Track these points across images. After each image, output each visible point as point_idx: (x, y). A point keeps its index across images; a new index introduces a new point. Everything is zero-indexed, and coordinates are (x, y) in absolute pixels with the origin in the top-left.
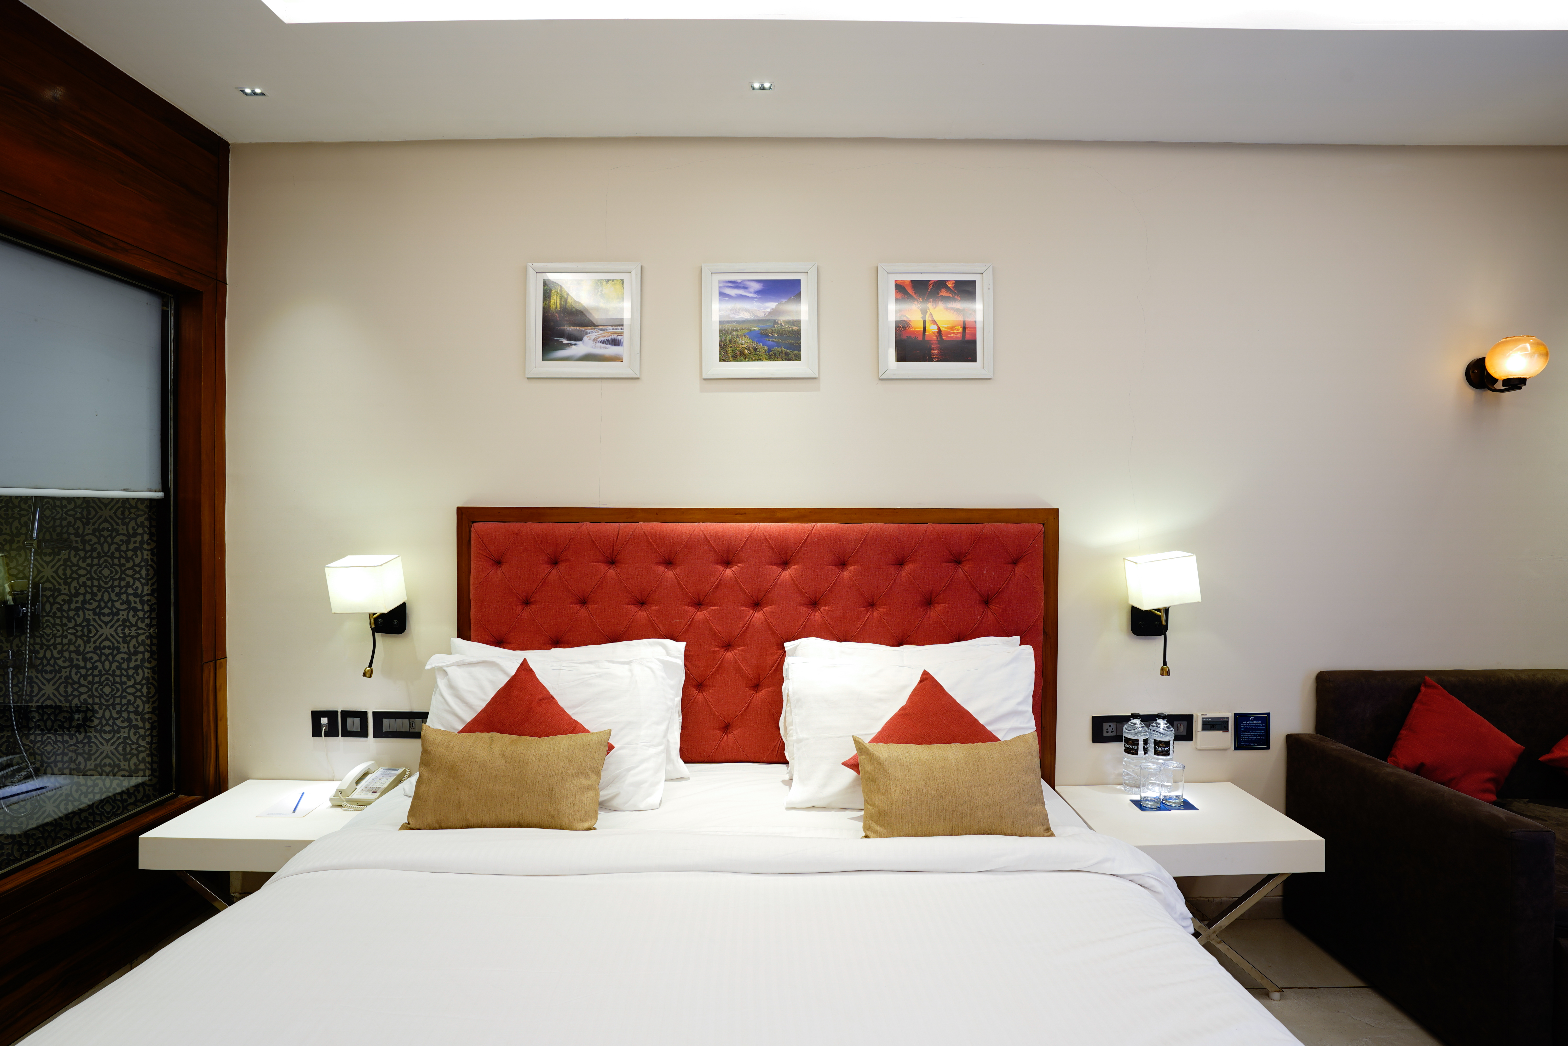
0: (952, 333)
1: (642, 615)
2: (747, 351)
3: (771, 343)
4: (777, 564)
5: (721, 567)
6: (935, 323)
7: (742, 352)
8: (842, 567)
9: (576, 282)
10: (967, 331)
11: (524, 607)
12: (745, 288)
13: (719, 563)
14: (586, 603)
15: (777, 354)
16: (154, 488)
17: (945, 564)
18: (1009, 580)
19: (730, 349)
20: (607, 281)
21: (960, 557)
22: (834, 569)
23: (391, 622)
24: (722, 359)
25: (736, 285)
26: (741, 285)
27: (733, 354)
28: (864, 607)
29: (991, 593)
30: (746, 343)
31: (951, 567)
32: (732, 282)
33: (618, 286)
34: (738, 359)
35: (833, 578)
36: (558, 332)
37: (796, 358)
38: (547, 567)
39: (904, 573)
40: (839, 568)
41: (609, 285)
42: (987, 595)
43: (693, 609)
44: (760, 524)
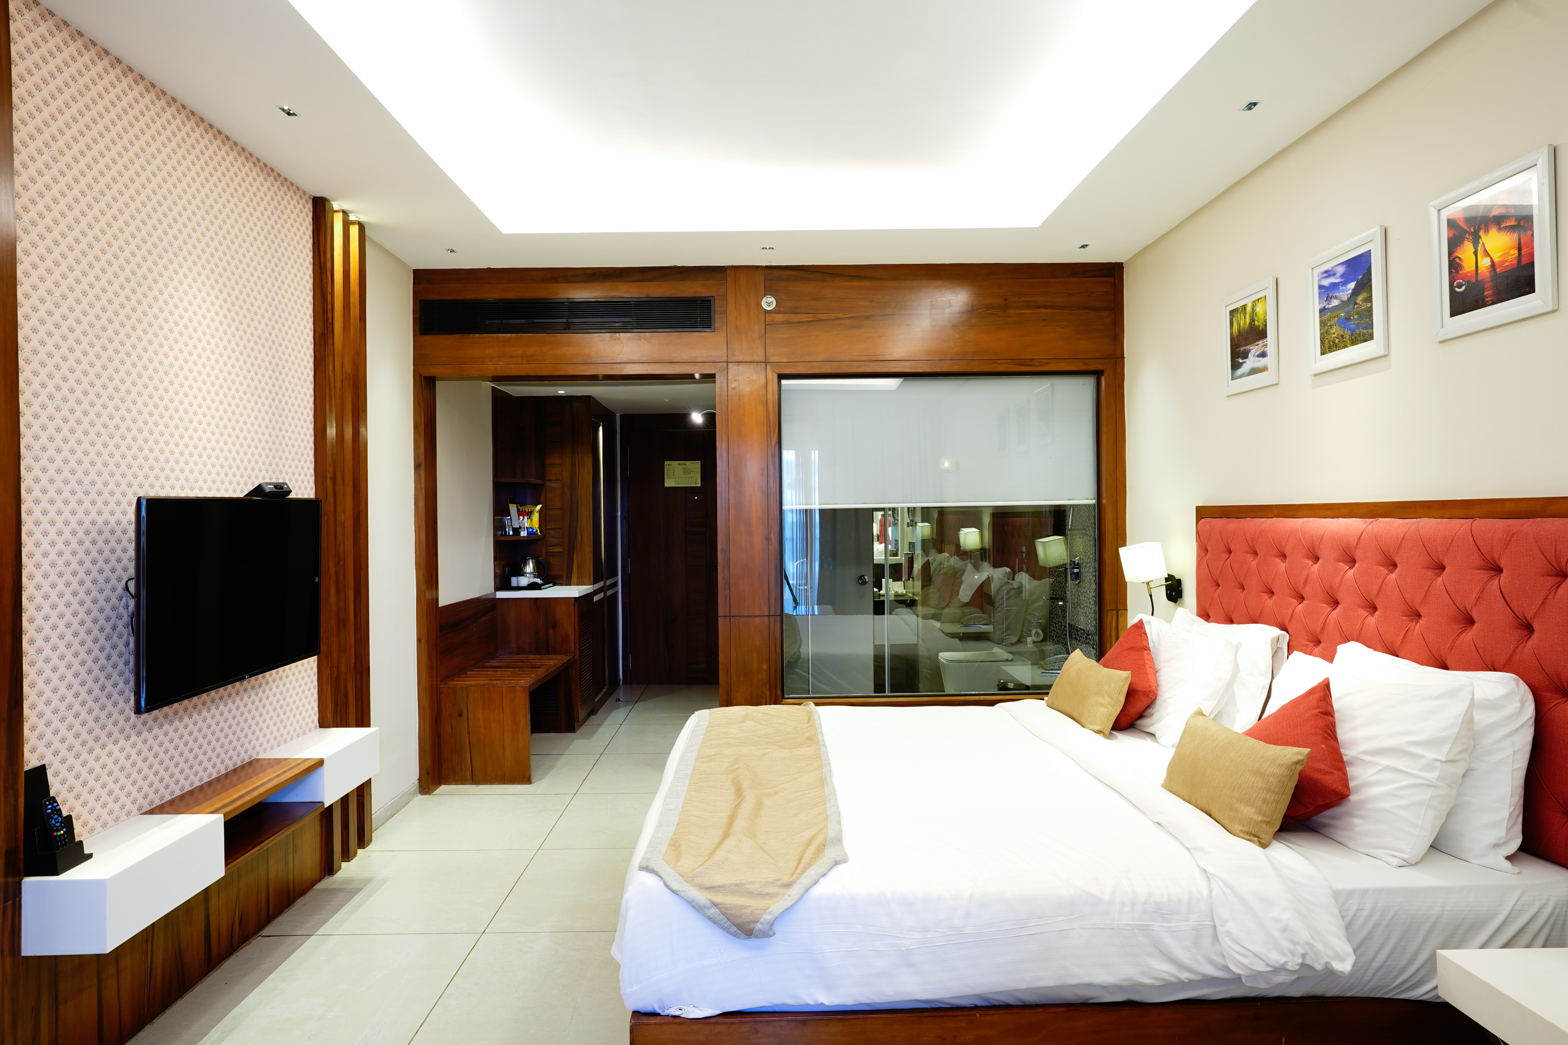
0: (1506, 261)
1: (1270, 602)
2: (1337, 340)
3: (1353, 326)
4: (1345, 562)
5: (1310, 562)
6: (1488, 259)
7: (1334, 342)
8: (1391, 568)
9: (1244, 307)
10: (1523, 252)
11: (1216, 587)
12: (1334, 274)
13: (1309, 558)
14: (1243, 588)
15: (1357, 336)
16: (1093, 497)
17: (1478, 571)
18: (1546, 598)
19: (1327, 341)
20: (1258, 300)
21: (1496, 563)
22: (1383, 571)
23: (1171, 593)
24: (1323, 353)
25: (1328, 273)
26: (1332, 273)
27: (1328, 346)
28: (1408, 616)
29: (1529, 616)
30: (1336, 331)
31: (1484, 575)
32: (1326, 272)
33: (1264, 302)
34: (1332, 349)
35: (1380, 581)
36: (1238, 355)
37: (1370, 337)
38: (1225, 555)
39: (1440, 579)
40: (1388, 569)
41: (1259, 304)
42: (1525, 618)
43: (1295, 602)
44: (1341, 519)
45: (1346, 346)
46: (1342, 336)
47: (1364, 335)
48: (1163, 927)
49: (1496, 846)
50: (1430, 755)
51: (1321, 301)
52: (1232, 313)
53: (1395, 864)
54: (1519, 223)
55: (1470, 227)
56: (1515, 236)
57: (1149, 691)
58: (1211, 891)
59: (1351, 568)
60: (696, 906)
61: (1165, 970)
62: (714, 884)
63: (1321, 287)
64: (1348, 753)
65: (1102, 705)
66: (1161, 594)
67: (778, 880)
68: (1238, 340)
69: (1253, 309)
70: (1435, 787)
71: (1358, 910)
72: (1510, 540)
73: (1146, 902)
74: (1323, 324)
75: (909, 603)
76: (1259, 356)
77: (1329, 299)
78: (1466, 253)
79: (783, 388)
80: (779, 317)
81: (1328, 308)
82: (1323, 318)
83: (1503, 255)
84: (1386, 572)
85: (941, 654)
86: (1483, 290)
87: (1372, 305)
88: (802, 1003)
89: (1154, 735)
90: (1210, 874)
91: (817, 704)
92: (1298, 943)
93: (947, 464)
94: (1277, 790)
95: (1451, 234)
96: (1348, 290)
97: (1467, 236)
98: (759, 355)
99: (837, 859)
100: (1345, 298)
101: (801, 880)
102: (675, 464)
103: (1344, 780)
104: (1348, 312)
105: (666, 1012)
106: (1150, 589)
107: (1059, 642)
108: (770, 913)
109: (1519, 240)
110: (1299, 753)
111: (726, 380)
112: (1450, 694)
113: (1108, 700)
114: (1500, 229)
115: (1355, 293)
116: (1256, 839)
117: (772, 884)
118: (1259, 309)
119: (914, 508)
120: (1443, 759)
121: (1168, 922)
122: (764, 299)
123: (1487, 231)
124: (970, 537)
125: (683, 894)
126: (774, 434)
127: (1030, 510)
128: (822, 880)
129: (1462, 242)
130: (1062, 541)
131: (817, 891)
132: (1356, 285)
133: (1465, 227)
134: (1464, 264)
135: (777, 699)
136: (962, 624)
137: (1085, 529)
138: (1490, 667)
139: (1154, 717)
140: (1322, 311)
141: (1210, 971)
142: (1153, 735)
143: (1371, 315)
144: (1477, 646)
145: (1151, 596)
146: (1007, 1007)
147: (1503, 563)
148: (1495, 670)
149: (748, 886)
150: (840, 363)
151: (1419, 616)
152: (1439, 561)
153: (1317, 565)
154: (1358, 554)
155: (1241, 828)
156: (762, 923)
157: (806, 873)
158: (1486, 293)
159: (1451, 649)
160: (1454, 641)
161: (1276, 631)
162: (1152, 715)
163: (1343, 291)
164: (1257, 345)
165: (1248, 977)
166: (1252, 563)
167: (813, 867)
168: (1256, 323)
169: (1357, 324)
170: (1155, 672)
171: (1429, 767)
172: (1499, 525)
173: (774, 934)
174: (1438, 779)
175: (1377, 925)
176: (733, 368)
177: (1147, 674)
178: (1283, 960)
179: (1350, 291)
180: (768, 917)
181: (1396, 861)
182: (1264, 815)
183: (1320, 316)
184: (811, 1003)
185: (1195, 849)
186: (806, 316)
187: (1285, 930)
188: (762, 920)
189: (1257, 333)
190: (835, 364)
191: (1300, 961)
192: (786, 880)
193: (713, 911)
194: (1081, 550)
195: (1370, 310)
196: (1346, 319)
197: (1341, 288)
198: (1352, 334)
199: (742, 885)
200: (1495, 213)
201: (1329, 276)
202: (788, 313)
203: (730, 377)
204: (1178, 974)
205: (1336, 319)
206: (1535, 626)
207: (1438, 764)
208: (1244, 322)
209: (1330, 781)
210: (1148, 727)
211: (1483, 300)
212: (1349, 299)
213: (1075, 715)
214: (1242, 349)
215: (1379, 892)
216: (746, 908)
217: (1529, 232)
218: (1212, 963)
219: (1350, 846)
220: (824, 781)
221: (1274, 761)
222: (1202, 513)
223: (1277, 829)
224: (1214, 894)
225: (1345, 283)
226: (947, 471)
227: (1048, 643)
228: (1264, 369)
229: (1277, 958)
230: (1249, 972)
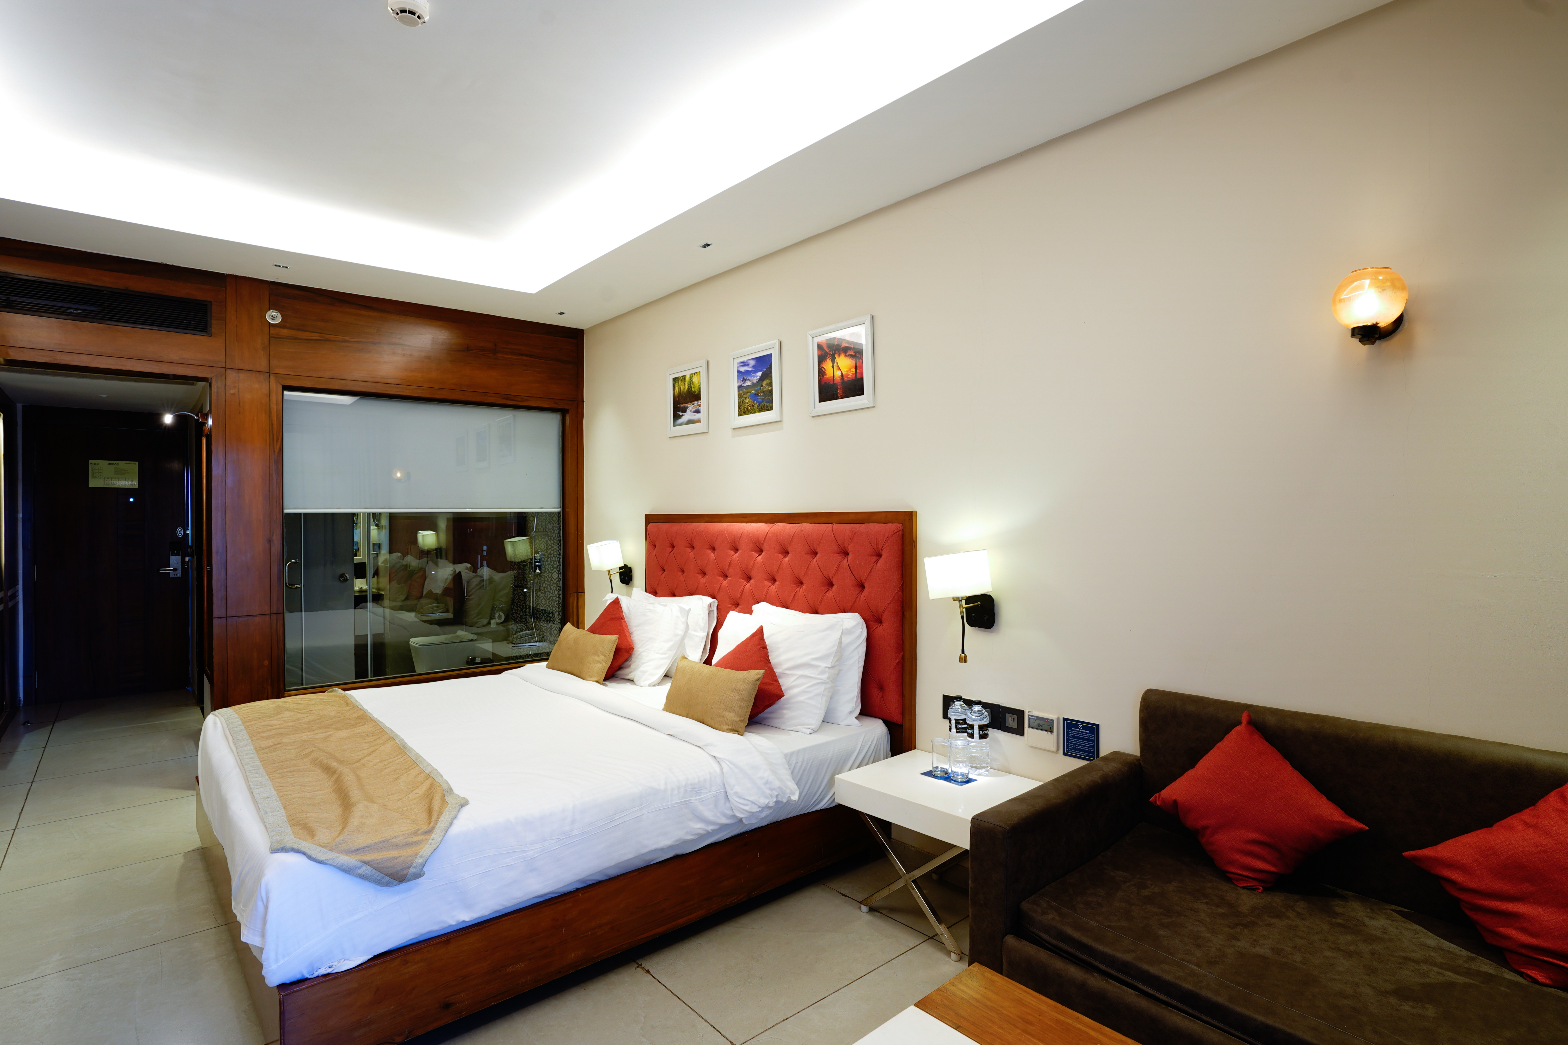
0: (849, 375)
1: (703, 580)
2: (749, 408)
3: (760, 400)
4: (756, 551)
5: (732, 552)
6: (840, 372)
7: (747, 409)
8: (785, 554)
9: (684, 377)
10: (858, 370)
11: (662, 572)
12: (748, 365)
13: (731, 550)
14: (683, 571)
15: (762, 406)
16: (557, 506)
17: (836, 555)
18: (872, 569)
19: (742, 407)
20: (695, 373)
21: (845, 549)
22: (780, 556)
23: (624, 578)
24: (740, 415)
25: (744, 364)
26: (746, 364)
27: (743, 410)
28: (796, 584)
29: (863, 579)
30: (748, 402)
31: (840, 557)
32: (742, 362)
33: (698, 376)
34: (746, 413)
35: (779, 562)
36: (678, 409)
37: (771, 408)
38: (670, 549)
39: (815, 560)
40: (783, 555)
41: (695, 376)
42: (861, 580)
43: (722, 579)
44: (752, 524)
45: (755, 412)
46: (753, 405)
47: (767, 406)
48: (696, 799)
49: (851, 712)
50: (823, 664)
51: (739, 381)
52: (675, 380)
53: (808, 733)
54: (856, 354)
55: (830, 351)
56: (854, 361)
57: (630, 648)
58: (722, 769)
59: (759, 555)
60: (347, 869)
61: (699, 827)
62: (360, 846)
63: (739, 372)
64: (777, 671)
65: (598, 662)
66: (616, 578)
67: (419, 829)
68: (679, 399)
69: (691, 379)
70: (826, 683)
71: (796, 763)
72: (854, 536)
73: (686, 786)
74: (740, 396)
75: (378, 598)
76: (694, 412)
77: (744, 380)
78: (828, 365)
79: (285, 398)
80: (285, 332)
81: (744, 386)
82: (740, 392)
83: (848, 371)
84: (782, 557)
85: (411, 640)
86: (837, 390)
87: (772, 388)
88: (445, 925)
89: (633, 681)
90: (720, 758)
91: (345, 690)
92: (774, 789)
93: (399, 475)
94: (747, 699)
95: (820, 353)
96: (757, 377)
97: (828, 356)
98: (262, 364)
99: (462, 803)
100: (755, 381)
101: (438, 825)
102: (103, 463)
103: (779, 687)
104: (756, 391)
105: (316, 974)
106: (610, 575)
107: (520, 622)
108: (421, 857)
109: (856, 364)
110: (758, 674)
111: (223, 386)
112: (831, 628)
113: (602, 657)
114: (846, 356)
115: (762, 379)
116: (737, 732)
117: (415, 834)
118: (695, 380)
119: (380, 513)
120: (830, 667)
121: (699, 796)
122: (270, 313)
123: (839, 355)
124: (427, 538)
125: (331, 862)
126: (277, 441)
127: (494, 516)
128: (455, 822)
129: (826, 359)
130: (528, 542)
131: (455, 829)
132: (762, 374)
133: (828, 351)
134: (827, 372)
135: (279, 693)
136: (421, 613)
137: (546, 531)
138: (843, 611)
139: (632, 667)
140: (740, 387)
141: (724, 821)
142: (631, 681)
143: (771, 395)
144: (836, 599)
145: (611, 580)
146: (599, 883)
147: (850, 549)
148: (845, 612)
149: (393, 840)
150: (347, 382)
151: (802, 583)
152: (814, 549)
153: (737, 554)
154: (765, 546)
155: (727, 727)
156: (414, 867)
157: (441, 819)
158: (838, 391)
159: (821, 602)
160: (823, 597)
161: (708, 600)
162: (630, 666)
163: (754, 377)
164: (693, 404)
165: (746, 818)
166: (690, 554)
167: (444, 813)
168: (693, 389)
169: (763, 399)
170: (630, 634)
171: (823, 672)
172: (847, 527)
173: (424, 873)
174: (828, 678)
175: (805, 770)
176: (232, 376)
177: (626, 636)
178: (767, 801)
179: (758, 378)
180: (419, 861)
181: (809, 731)
182: (740, 717)
183: (738, 391)
184: (454, 923)
185: (705, 745)
186: (313, 334)
187: (766, 783)
188: (414, 864)
189: (693, 396)
190: (342, 381)
191: (775, 800)
192: (425, 828)
193: (365, 870)
194: (543, 547)
195: (771, 391)
196: (755, 394)
197: (752, 375)
198: (759, 405)
199: (388, 840)
200: (844, 345)
201: (744, 366)
202: (294, 329)
203: (228, 383)
204: (706, 828)
205: (749, 394)
206: (866, 585)
207: (827, 669)
208: (685, 387)
209: (771, 688)
210: (628, 675)
211: (837, 394)
212: (757, 382)
213: (575, 672)
214: (682, 405)
215: (805, 750)
216: (397, 858)
217: (861, 360)
218: (725, 815)
219: (782, 727)
220: (402, 749)
221: (744, 680)
222: (650, 519)
223: (746, 725)
224: (725, 771)
225: (755, 372)
226: (399, 480)
227: (510, 623)
228: (698, 421)
229: (763, 801)
230: (749, 814)
